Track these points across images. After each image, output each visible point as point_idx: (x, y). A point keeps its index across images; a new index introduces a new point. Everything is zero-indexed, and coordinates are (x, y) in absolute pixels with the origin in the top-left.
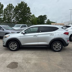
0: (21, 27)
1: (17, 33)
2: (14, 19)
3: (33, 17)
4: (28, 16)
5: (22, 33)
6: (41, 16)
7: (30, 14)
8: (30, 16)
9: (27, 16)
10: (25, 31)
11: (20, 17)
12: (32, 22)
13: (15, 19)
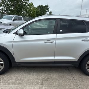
0: (13, 20)
1: (4, 32)
2: (2, 7)
3: (31, 6)
4: (24, 4)
5: (16, 33)
6: (42, 6)
7: (27, 2)
8: (27, 4)
9: (22, 3)
10: (23, 28)
11: (12, 5)
12: (30, 14)
13: (4, 7)
